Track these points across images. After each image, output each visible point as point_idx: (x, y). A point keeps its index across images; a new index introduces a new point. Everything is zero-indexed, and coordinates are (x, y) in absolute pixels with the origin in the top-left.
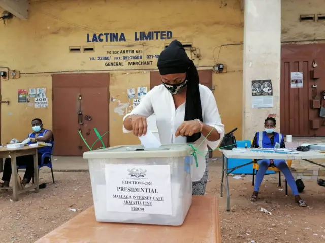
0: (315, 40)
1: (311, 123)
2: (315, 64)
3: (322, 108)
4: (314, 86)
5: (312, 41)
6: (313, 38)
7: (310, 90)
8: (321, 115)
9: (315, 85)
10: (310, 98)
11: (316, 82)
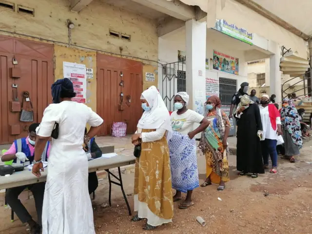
0: (15, 33)
1: (10, 128)
2: (15, 60)
3: (23, 111)
4: (13, 86)
5: (12, 33)
6: (12, 31)
7: (10, 91)
8: (21, 120)
9: (15, 85)
10: (10, 99)
11: (16, 81)
